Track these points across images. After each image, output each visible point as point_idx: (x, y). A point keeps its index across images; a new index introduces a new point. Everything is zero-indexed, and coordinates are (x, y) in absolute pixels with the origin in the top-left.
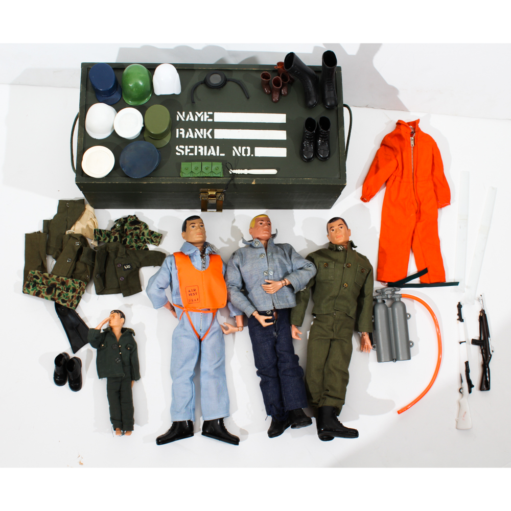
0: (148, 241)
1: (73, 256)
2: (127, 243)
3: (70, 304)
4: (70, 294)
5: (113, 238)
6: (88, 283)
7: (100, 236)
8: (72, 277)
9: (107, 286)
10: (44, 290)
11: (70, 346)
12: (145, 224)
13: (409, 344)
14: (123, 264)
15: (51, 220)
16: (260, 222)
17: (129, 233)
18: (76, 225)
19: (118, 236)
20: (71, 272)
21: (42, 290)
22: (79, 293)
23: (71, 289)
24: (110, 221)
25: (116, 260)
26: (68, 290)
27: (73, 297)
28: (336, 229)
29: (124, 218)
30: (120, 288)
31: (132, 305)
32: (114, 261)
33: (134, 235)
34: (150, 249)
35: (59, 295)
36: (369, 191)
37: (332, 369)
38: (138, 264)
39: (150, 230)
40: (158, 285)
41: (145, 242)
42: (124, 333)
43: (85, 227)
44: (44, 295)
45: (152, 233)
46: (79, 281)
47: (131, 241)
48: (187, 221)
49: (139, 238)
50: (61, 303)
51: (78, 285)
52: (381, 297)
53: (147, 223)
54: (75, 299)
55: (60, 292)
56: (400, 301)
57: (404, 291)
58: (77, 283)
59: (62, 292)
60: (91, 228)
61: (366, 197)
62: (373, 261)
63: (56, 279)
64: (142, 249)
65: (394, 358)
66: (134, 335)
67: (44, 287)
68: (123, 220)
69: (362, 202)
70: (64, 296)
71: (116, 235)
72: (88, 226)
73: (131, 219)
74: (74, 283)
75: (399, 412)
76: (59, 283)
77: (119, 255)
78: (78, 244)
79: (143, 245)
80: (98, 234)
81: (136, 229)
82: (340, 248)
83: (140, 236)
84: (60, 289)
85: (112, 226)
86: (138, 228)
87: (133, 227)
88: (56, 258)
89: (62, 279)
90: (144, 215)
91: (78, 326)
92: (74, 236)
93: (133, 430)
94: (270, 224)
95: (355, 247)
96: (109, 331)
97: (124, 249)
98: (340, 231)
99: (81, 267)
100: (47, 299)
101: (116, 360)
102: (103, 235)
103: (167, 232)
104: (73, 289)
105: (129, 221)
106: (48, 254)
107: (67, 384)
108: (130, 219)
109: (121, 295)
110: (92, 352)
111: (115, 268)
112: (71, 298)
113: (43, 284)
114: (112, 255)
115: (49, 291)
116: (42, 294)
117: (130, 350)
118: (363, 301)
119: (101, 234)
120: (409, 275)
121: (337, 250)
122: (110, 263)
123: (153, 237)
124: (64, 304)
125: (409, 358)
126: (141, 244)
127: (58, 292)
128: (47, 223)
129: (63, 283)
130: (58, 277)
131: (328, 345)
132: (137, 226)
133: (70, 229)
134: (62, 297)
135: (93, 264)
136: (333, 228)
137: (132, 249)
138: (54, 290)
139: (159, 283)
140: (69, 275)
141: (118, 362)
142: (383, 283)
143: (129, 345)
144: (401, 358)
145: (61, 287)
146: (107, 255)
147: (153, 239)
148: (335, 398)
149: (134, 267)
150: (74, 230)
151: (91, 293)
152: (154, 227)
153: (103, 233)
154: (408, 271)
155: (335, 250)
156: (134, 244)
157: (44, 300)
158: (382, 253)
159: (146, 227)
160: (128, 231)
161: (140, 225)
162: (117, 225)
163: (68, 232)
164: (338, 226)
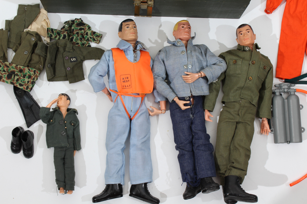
0: (91, 39)
1: (30, 49)
2: (74, 41)
3: (26, 87)
4: (26, 80)
5: (63, 36)
6: (41, 71)
7: (52, 34)
8: (28, 66)
9: (57, 74)
10: (5, 76)
11: (25, 122)
12: (89, 25)
13: (301, 130)
14: (70, 57)
15: (12, 21)
16: (182, 26)
17: (75, 32)
18: (32, 25)
19: (66, 34)
20: (27, 62)
21: (3, 76)
22: (34, 79)
23: (27, 75)
24: (60, 23)
25: (64, 53)
26: (24, 76)
27: (28, 82)
28: (244, 33)
29: (72, 21)
30: (67, 76)
31: (76, 90)
32: (63, 55)
33: (79, 34)
34: (92, 46)
35: (18, 80)
36: (272, 4)
37: (237, 146)
38: (82, 58)
39: (92, 31)
40: (98, 73)
41: (88, 40)
42: (69, 112)
43: (40, 27)
44: (5, 79)
45: (94, 33)
46: (34, 69)
47: (76, 39)
48: (123, 23)
49: (83, 37)
50: (19, 86)
51: (33, 73)
52: (279, 91)
53: (91, 26)
54: (30, 84)
55: (18, 77)
56: (294, 94)
57: (298, 86)
58: (32, 71)
59: (20, 78)
60: (45, 27)
61: (269, 10)
62: (274, 61)
63: (15, 67)
64: (86, 46)
65: (288, 140)
66: (77, 114)
67: (5, 74)
68: (71, 22)
69: (265, 14)
70: (21, 81)
71: (65, 33)
72: (42, 26)
73: (78, 21)
74: (30, 71)
75: (291, 185)
76: (18, 71)
77: (67, 50)
78: (33, 39)
79: (86, 43)
80: (50, 32)
81: (81, 29)
82: (247, 49)
83: (84, 35)
84: (18, 75)
85: (62, 27)
86: (83, 29)
87: (79, 28)
88: (15, 51)
89: (20, 67)
90: (88, 19)
91: (32, 106)
92: (31, 33)
93: (74, 190)
94: (190, 28)
95: (259, 49)
96: (57, 110)
97: (72, 45)
98: (247, 35)
99: (35, 58)
100: (7, 83)
101: (62, 133)
102: (54, 33)
103: (106, 33)
104: (28, 76)
105: (75, 23)
106: (9, 48)
107: (22, 152)
108: (76, 22)
109: (67, 82)
110: (42, 127)
111: (64, 60)
112: (27, 82)
113: (4, 71)
114: (61, 50)
115: (9, 77)
116: (3, 79)
117: (74, 126)
118: (264, 93)
119: (53, 32)
120: (302, 74)
121: (244, 51)
122: (60, 56)
123: (95, 37)
124: (21, 87)
125: (301, 141)
126: (85, 41)
127: (16, 78)
128: (9, 23)
129: (21, 71)
130: (17, 66)
131: (235, 126)
132: (82, 27)
133: (27, 28)
134: (20, 82)
135: (46, 56)
136: (241, 33)
137: (77, 45)
138: (13, 76)
139: (99, 71)
140: (26, 65)
141: (63, 135)
142: (281, 80)
143: (73, 121)
144: (294, 140)
145: (19, 74)
146: (58, 50)
147: (95, 38)
148: (239, 169)
149: (79, 60)
150: (31, 29)
151: (43, 80)
152: (96, 28)
153: (54, 32)
154: (302, 71)
155: (242, 50)
156: (79, 42)
157: (5, 83)
158: (280, 55)
159: (89, 28)
160: (75, 31)
161: (84, 27)
162: (66, 26)
163: (26, 30)
164: (245, 31)
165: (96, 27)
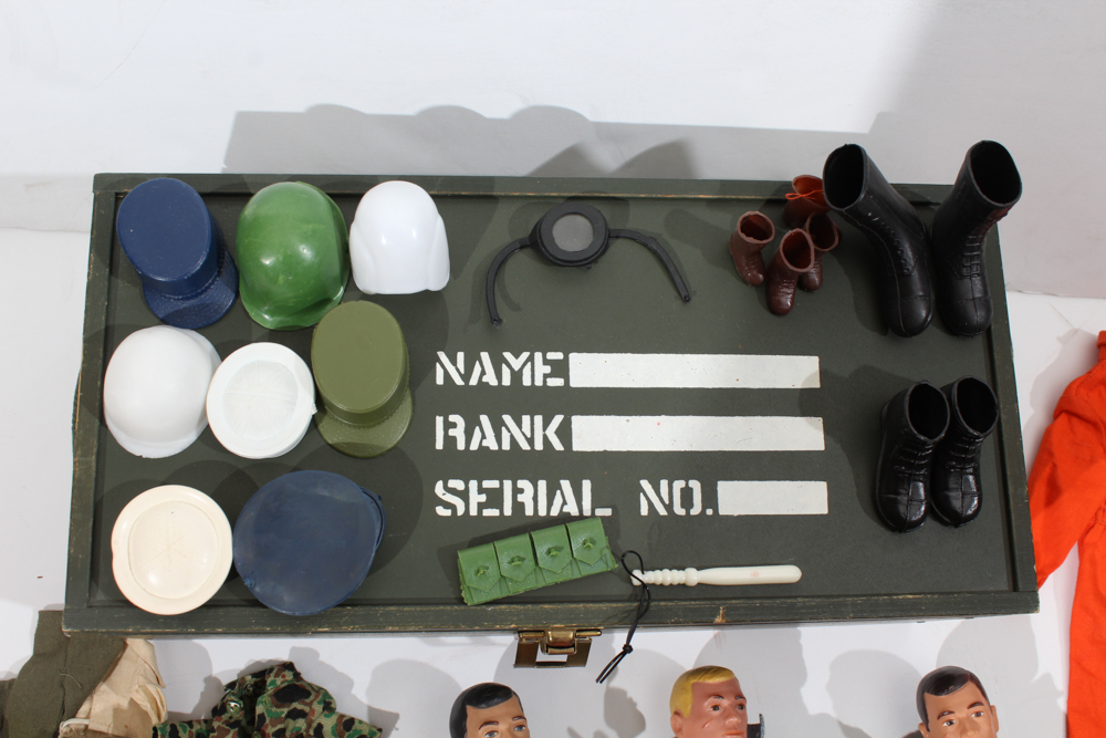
12: (326, 694)
15: (11, 682)
16: (713, 701)
17: (270, 730)
18: (95, 697)
24: (211, 681)
28: (961, 721)
29: (254, 675)
33: (288, 734)
39: (342, 716)
43: (125, 704)
45: (349, 723)
53: (332, 688)
68: (250, 682)
72: (132, 702)
73: (279, 681)
81: (295, 715)
85: (215, 701)
86: (302, 714)
87: (286, 710)
90: (322, 658)
94: (742, 706)
98: (976, 728)
103: (395, 717)
105: (270, 690)
108: (273, 683)
132: (297, 705)
133: (75, 714)
136: (951, 717)
150: (88, 718)
153: (184, 735)
159: (328, 706)
160: (267, 722)
161: (306, 704)
162: (233, 704)
163: (68, 726)
164: (966, 710)
165: (354, 691)
